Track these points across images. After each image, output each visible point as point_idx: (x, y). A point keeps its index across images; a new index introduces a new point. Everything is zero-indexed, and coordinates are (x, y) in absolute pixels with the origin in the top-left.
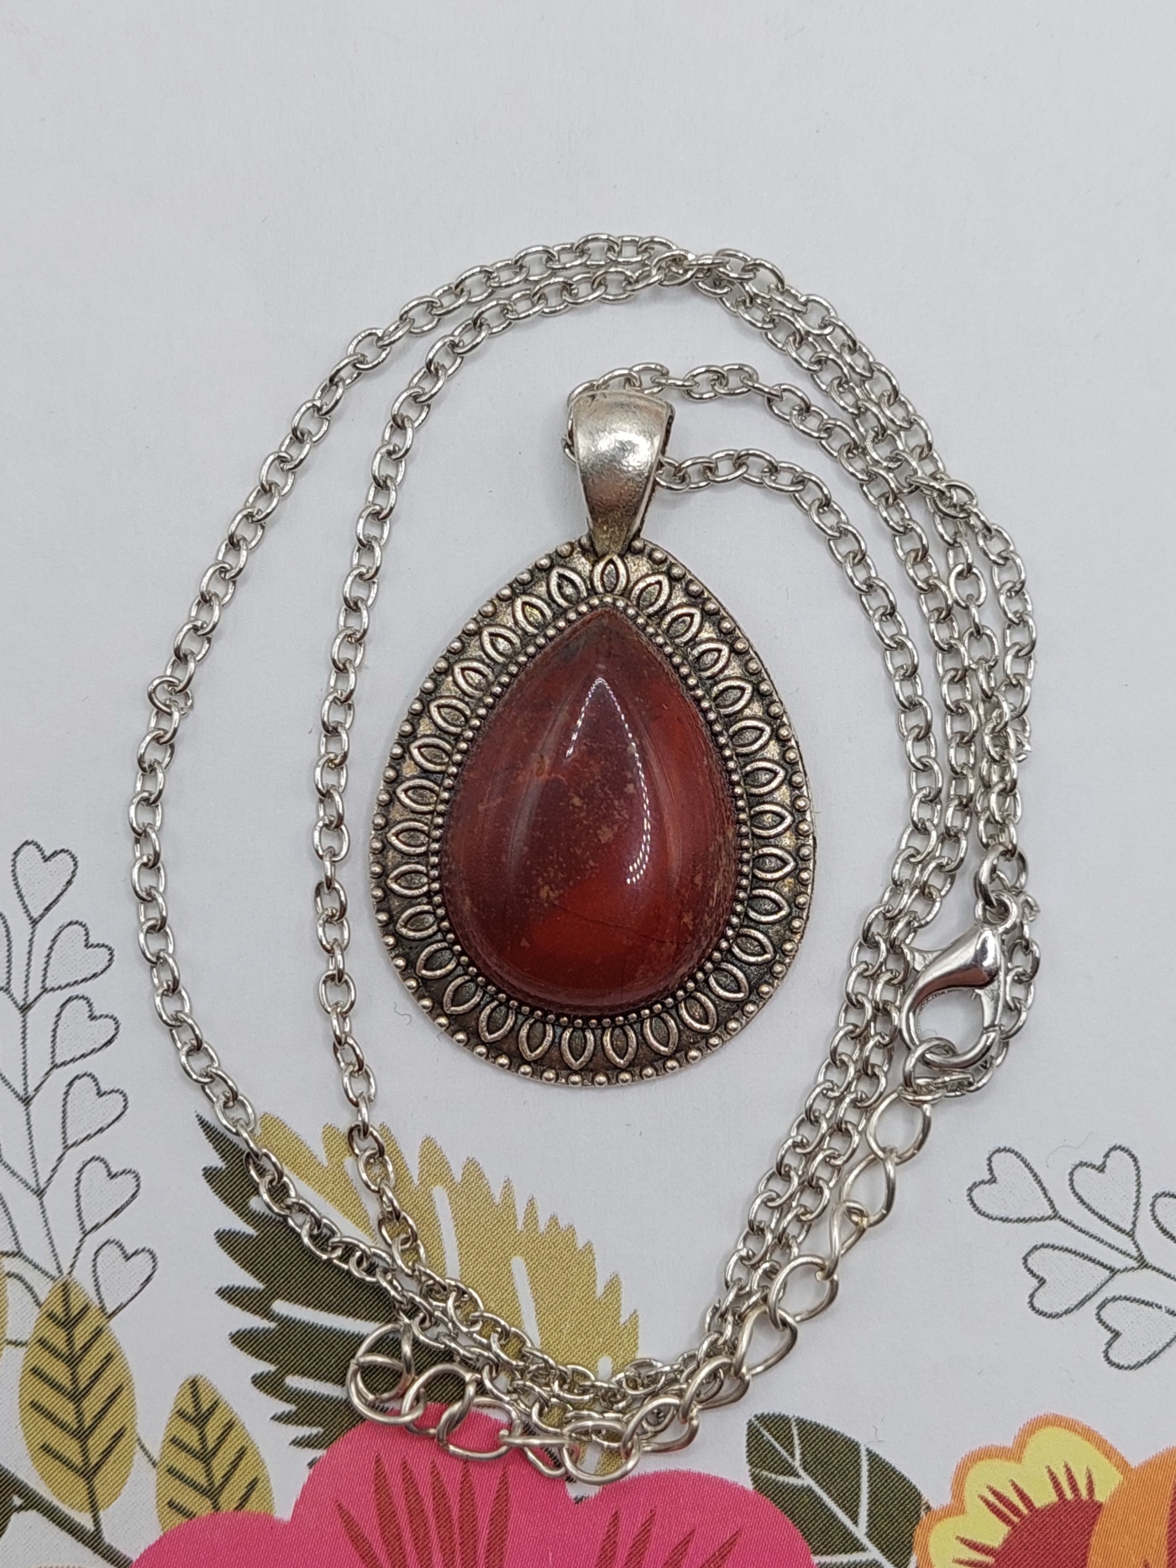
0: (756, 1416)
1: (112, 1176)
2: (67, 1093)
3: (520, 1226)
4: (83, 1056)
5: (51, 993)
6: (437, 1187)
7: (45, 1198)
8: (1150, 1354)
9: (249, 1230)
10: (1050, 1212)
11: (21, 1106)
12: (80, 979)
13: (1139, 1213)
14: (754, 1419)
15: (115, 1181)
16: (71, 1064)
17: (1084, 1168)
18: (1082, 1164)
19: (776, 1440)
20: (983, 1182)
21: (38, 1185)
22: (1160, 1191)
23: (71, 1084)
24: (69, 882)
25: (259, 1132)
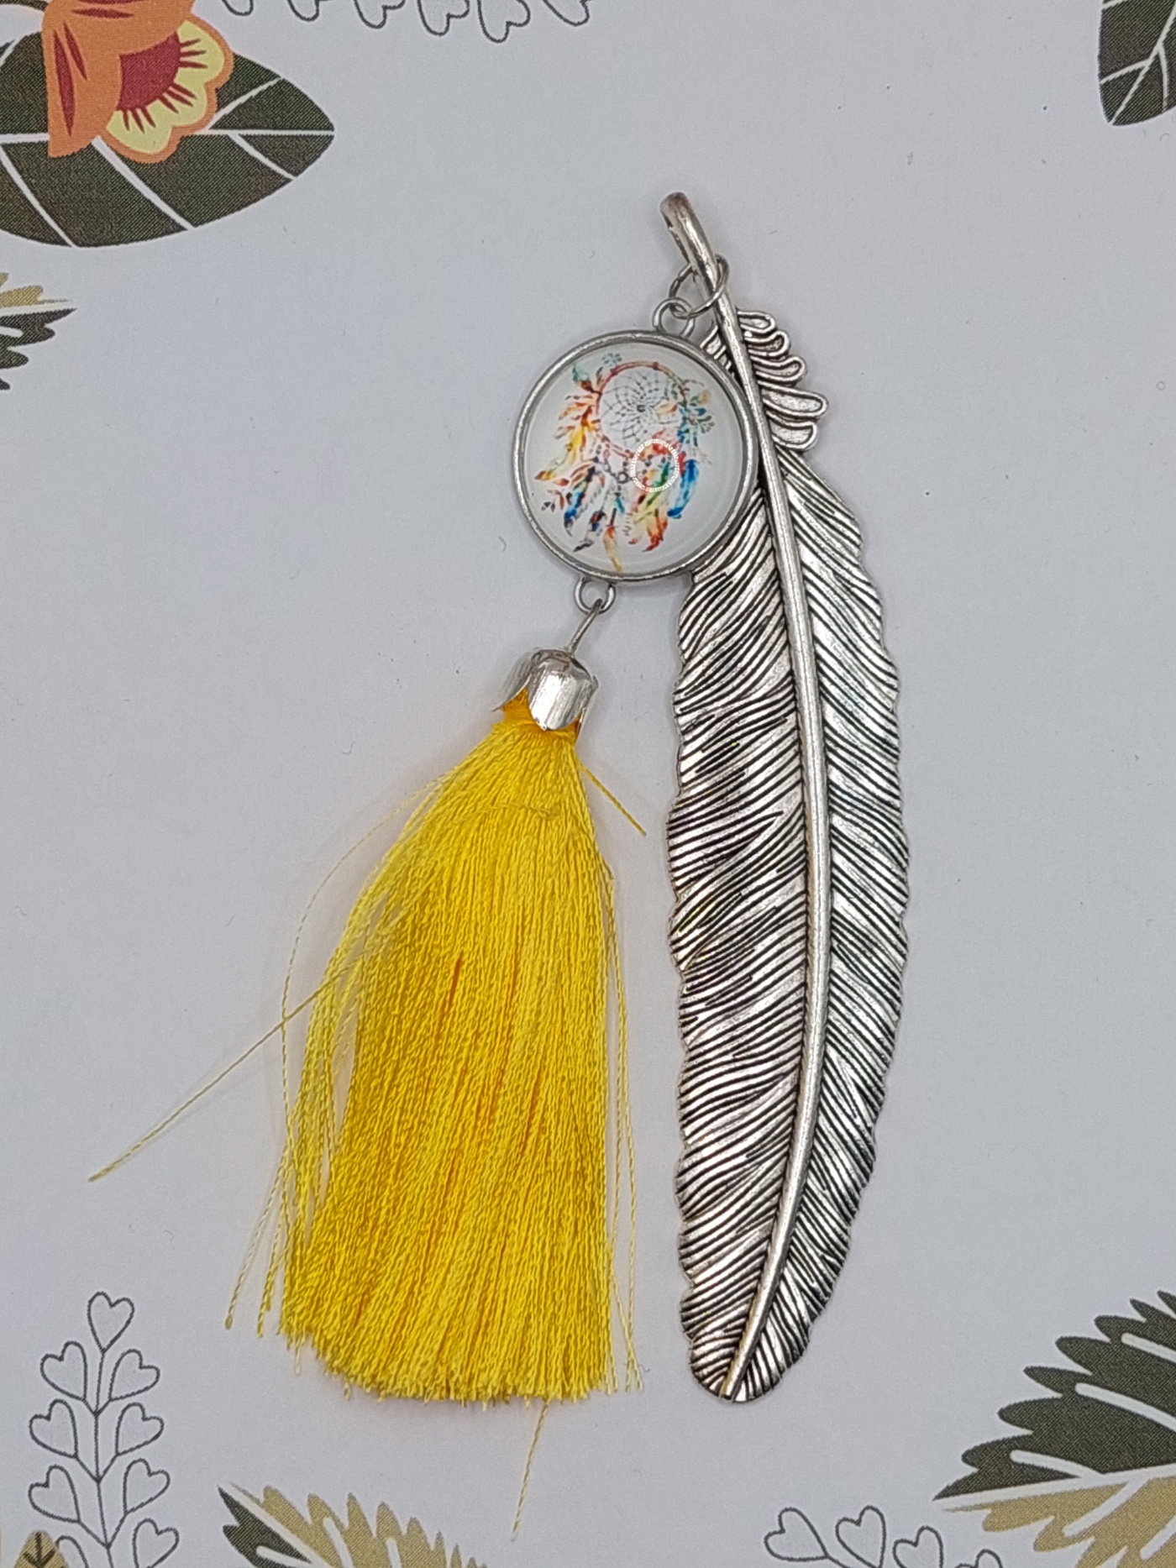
1: (158, 1533)
2: (126, 1474)
4: (139, 1447)
5: (115, 1403)
6: (390, 1538)
7: (112, 1549)
10: (821, 1553)
11: (94, 1484)
12: (135, 1390)
13: (885, 1555)
15: (161, 1536)
16: (130, 1454)
17: (847, 1523)
18: (845, 1519)
20: (775, 1533)
21: (106, 1539)
22: (899, 1538)
23: (129, 1467)
24: (128, 1322)
25: (262, 1500)
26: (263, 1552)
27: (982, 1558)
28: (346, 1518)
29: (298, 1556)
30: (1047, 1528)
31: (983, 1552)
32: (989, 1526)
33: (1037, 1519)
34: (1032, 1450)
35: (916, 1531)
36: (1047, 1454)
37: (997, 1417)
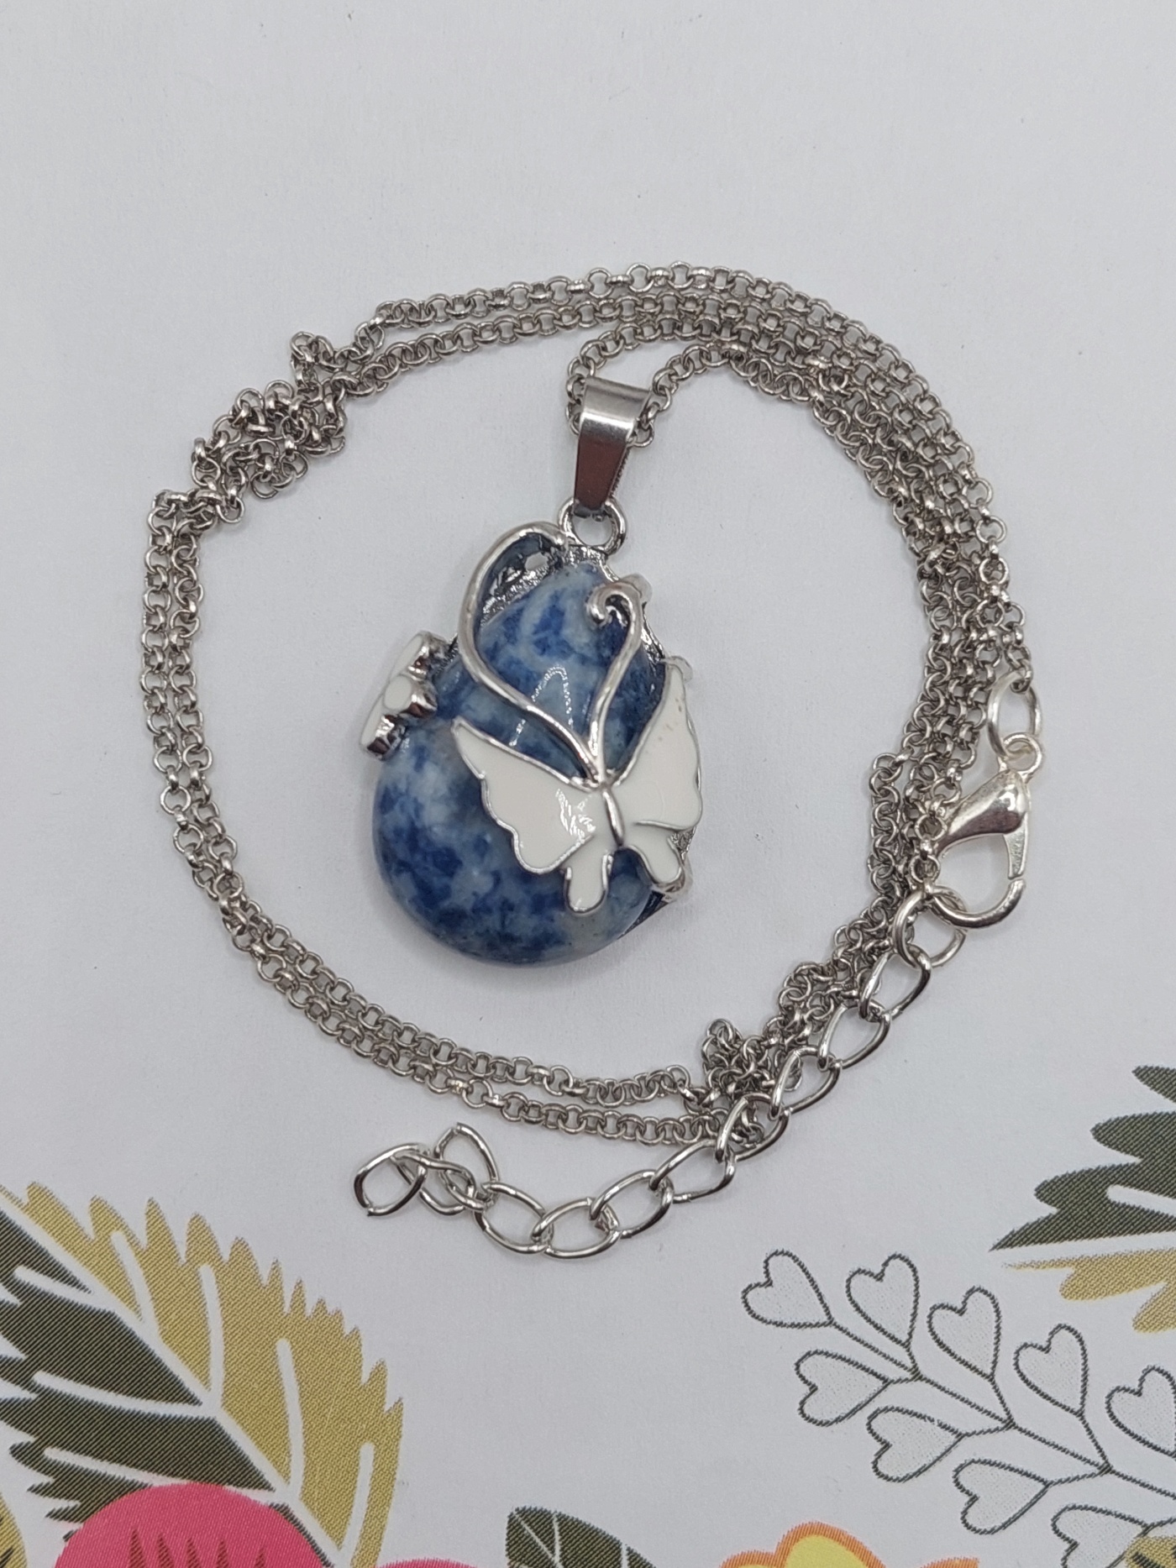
0: (517, 1509)
3: (287, 1309)
6: (205, 1265)
8: (920, 1466)
9: (13, 1300)
10: (825, 1319)
13: (916, 1324)
14: (515, 1513)
17: (863, 1275)
18: (859, 1271)
19: (537, 1534)
20: (758, 1285)
22: (938, 1303)
25: (26, 1201)
26: (23, 1274)
27: (1055, 1336)
28: (145, 1233)
29: (73, 1282)
30: (1155, 1299)
31: (1060, 1327)
32: (1071, 1290)
33: (1139, 1285)
34: (1138, 1186)
35: (964, 1293)
36: (1160, 1192)
37: (1091, 1136)
